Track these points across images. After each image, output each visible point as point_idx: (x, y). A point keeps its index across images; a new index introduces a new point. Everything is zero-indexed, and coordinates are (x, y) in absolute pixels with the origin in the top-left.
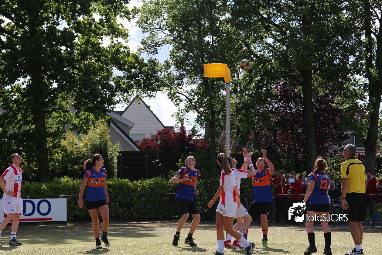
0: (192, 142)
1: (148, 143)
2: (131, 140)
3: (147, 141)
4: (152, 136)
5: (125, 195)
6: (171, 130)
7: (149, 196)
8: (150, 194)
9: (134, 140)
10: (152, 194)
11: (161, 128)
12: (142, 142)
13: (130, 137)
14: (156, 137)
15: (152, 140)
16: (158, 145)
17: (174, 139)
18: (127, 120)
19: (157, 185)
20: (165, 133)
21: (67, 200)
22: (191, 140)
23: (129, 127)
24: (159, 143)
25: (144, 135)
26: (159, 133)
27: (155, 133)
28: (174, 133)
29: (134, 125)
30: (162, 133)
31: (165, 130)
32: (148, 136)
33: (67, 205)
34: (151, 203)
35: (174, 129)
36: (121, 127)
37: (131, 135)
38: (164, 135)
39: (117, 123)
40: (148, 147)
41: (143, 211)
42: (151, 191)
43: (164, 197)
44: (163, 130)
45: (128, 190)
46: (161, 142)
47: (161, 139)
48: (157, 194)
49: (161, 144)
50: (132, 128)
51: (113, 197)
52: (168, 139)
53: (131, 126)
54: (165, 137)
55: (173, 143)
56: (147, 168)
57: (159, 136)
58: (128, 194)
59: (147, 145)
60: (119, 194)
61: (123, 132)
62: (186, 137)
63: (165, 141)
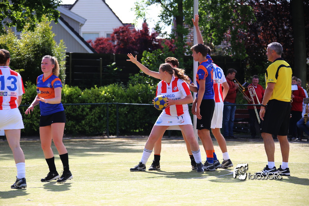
0: (156, 42)
1: (102, 43)
2: (82, 39)
3: (102, 41)
4: (108, 35)
5: (75, 106)
6: (130, 27)
7: (103, 107)
8: (105, 104)
9: (86, 40)
10: (107, 104)
11: (118, 25)
12: (95, 42)
13: (81, 35)
14: (113, 37)
15: (107, 40)
16: (115, 46)
17: (135, 38)
18: (77, 15)
19: (113, 94)
20: (123, 32)
22: (155, 39)
23: (80, 24)
24: (116, 43)
25: (98, 34)
26: (116, 32)
27: (111, 31)
28: (135, 31)
29: (86, 22)
30: (119, 32)
31: (123, 28)
32: (103, 35)
34: (106, 115)
35: (134, 26)
36: (70, 24)
37: (83, 33)
38: (121, 34)
39: (65, 19)
40: (103, 48)
41: (97, 124)
42: (106, 101)
43: (121, 108)
44: (120, 28)
45: (78, 100)
46: (118, 42)
47: (118, 39)
48: (113, 105)
49: (118, 44)
50: (83, 25)
52: (127, 39)
53: (81, 22)
54: (123, 35)
55: (133, 43)
56: (101, 74)
57: (115, 35)
58: (78, 104)
59: (102, 46)
60: (67, 104)
61: (72, 30)
62: (149, 36)
63: (123, 40)
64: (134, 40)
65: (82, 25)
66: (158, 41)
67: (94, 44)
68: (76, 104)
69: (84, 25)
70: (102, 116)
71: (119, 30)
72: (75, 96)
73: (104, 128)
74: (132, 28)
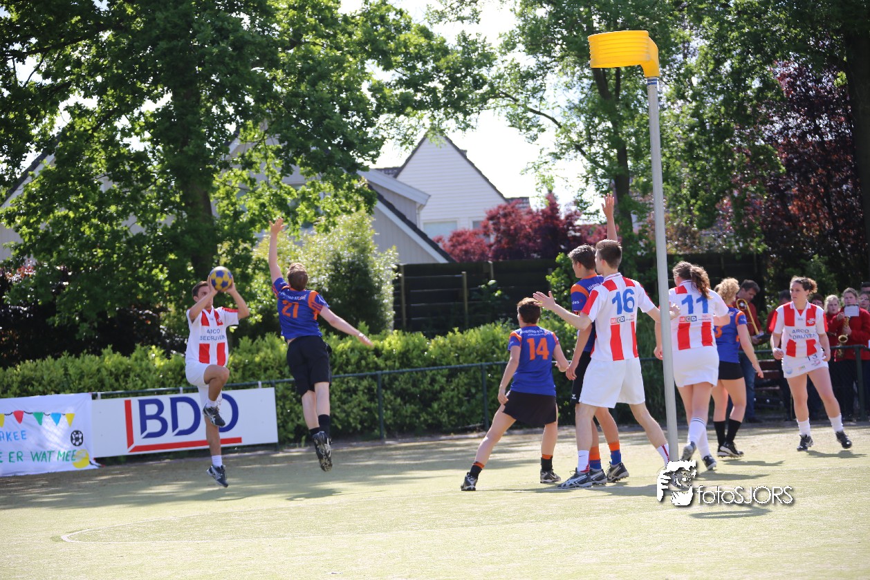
0: (575, 231)
1: (465, 242)
2: (423, 236)
3: (463, 237)
4: (475, 223)
5: (417, 372)
6: (521, 205)
7: (474, 372)
8: (477, 366)
9: (431, 236)
10: (481, 366)
11: (494, 203)
12: (451, 240)
13: (422, 228)
14: (486, 227)
15: (475, 234)
16: (490, 246)
17: (531, 227)
18: (410, 187)
19: (494, 344)
20: (505, 216)
21: (276, 391)
22: (574, 226)
23: (418, 205)
24: (492, 239)
25: (455, 222)
26: (492, 217)
27: (482, 216)
28: (530, 212)
29: (430, 200)
30: (499, 216)
31: (505, 208)
32: (466, 225)
33: (277, 405)
34: (480, 388)
35: (528, 203)
36: (397, 207)
37: (425, 224)
38: (503, 220)
39: (386, 197)
40: (467, 252)
41: (464, 408)
42: (478, 358)
44: (500, 207)
45: (421, 361)
46: (497, 237)
47: (497, 230)
48: (494, 367)
49: (498, 241)
50: (424, 206)
51: (386, 378)
52: (515, 229)
53: (419, 201)
54: (506, 223)
55: (527, 237)
56: (466, 304)
57: (491, 222)
58: (422, 369)
59: (464, 247)
60: (401, 370)
61: (402, 217)
62: (561, 221)
63: (507, 233)
64: (530, 230)
65: (422, 206)
66: (579, 231)
67: (448, 244)
68: (418, 369)
69: (426, 207)
70: (473, 390)
71: (498, 213)
72: (415, 353)
73: (479, 415)
74: (524, 207)
